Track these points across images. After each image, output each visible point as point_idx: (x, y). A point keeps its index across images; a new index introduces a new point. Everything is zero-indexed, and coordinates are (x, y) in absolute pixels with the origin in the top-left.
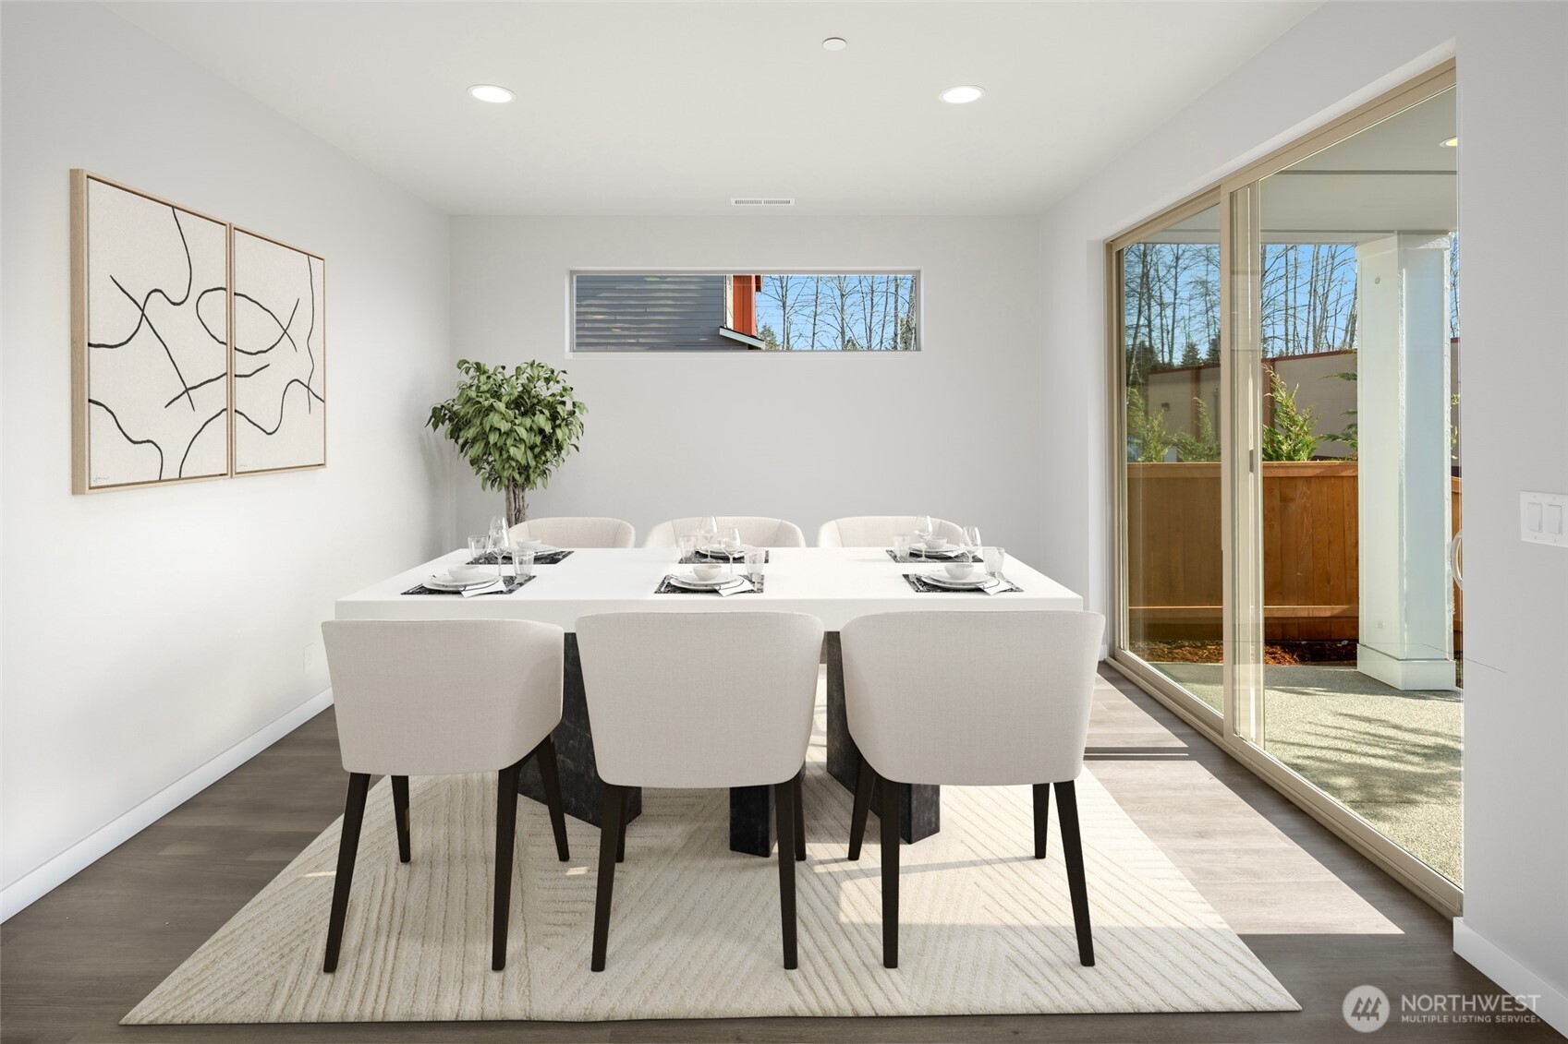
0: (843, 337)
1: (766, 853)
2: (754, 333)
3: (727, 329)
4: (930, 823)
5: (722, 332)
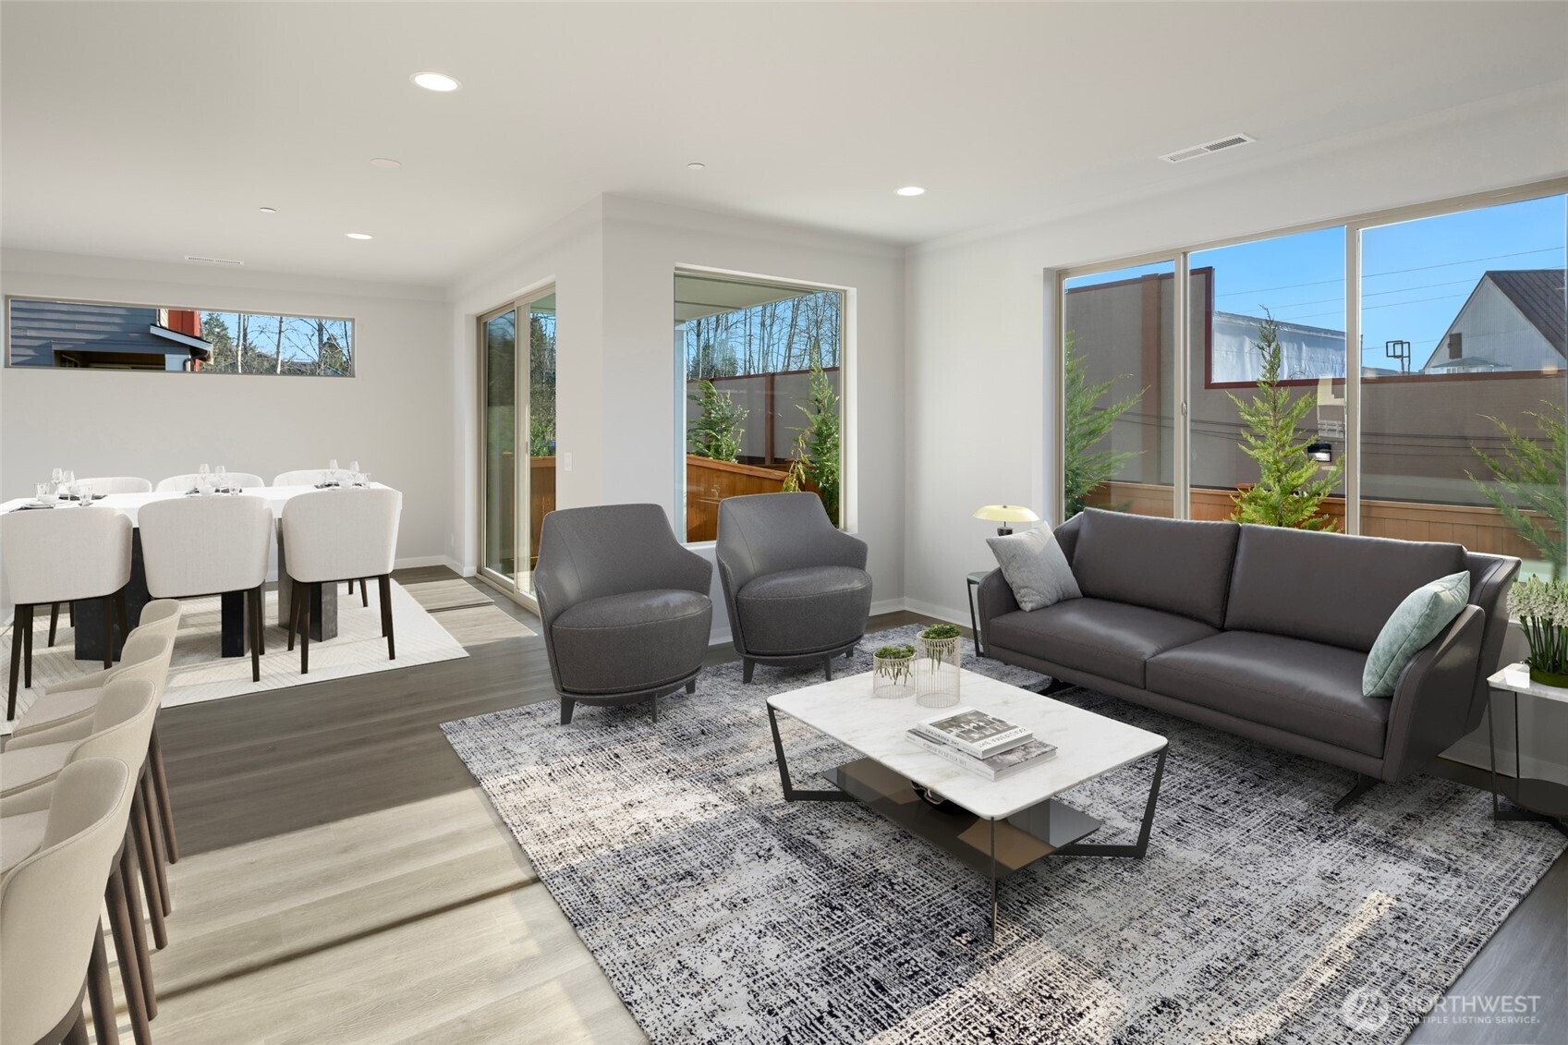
0: (320, 335)
1: (241, 654)
2: (197, 334)
3: (161, 327)
4: (332, 631)
5: (154, 330)
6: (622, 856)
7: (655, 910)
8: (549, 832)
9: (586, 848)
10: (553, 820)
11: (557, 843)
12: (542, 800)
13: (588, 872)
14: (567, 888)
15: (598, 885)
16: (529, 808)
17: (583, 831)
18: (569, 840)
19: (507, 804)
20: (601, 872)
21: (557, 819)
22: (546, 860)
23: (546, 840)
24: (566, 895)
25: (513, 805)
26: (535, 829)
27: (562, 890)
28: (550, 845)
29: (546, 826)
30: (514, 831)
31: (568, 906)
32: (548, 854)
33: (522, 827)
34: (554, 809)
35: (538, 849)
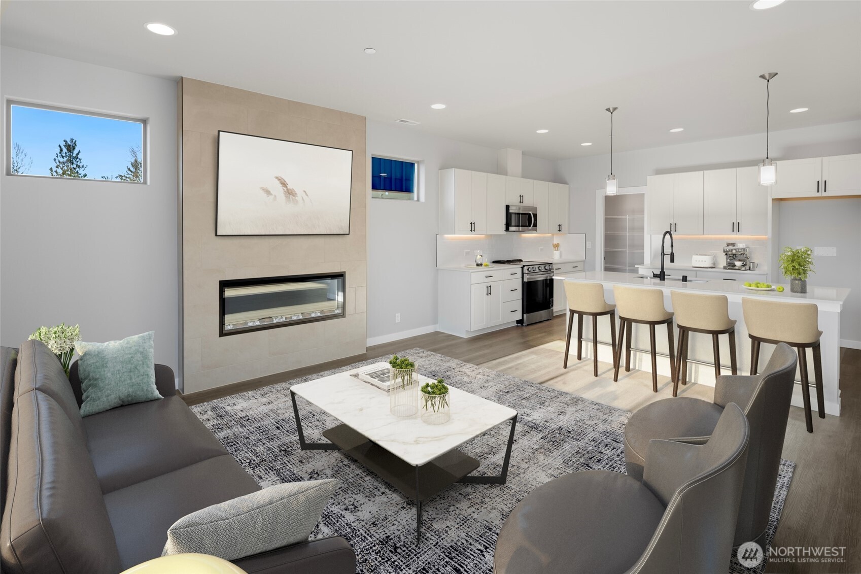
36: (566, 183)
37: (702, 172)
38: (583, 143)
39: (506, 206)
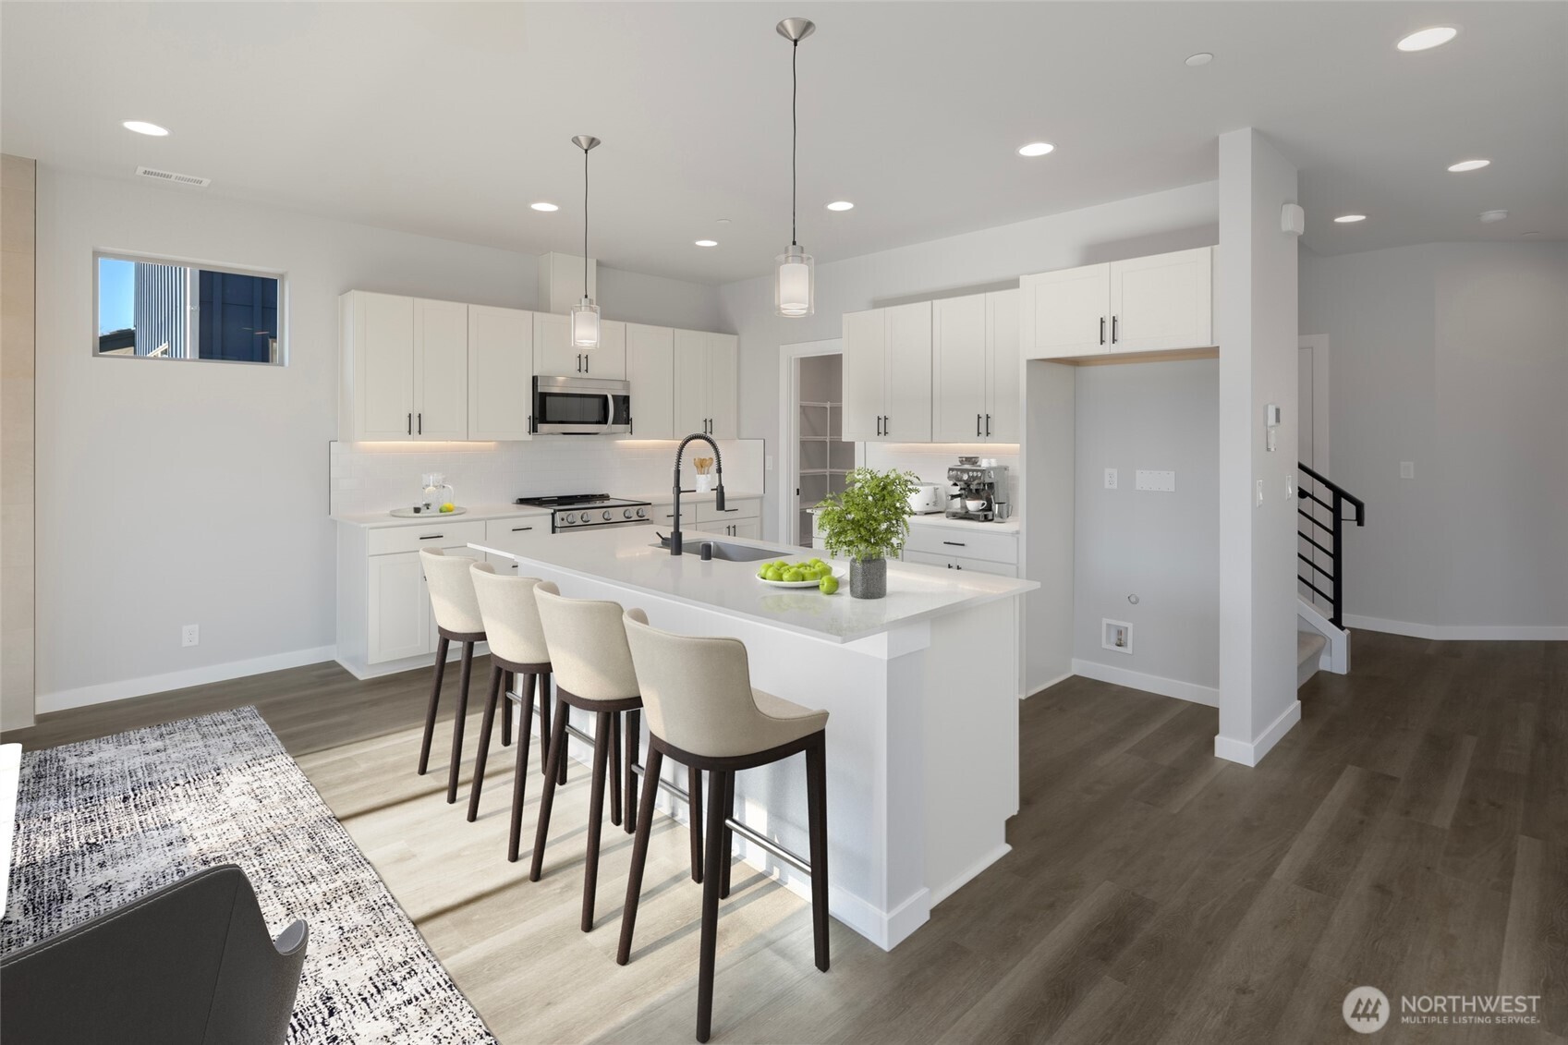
6: (269, 876)
7: (260, 832)
8: (347, 898)
9: (306, 881)
10: (340, 916)
11: (339, 883)
12: (350, 950)
13: (311, 858)
14: (335, 843)
15: (305, 847)
16: (371, 935)
17: (303, 901)
18: (325, 888)
19: (402, 938)
20: (298, 859)
21: (333, 919)
22: (354, 866)
23: (351, 887)
24: (338, 837)
25: (394, 938)
26: (364, 902)
27: (341, 841)
28: (348, 881)
29: (349, 908)
30: (389, 897)
31: (338, 829)
32: (350, 871)
33: (380, 904)
34: (336, 935)
35: (362, 875)
36: (733, 332)
37: (929, 302)
38: (700, 240)
39: (533, 377)
